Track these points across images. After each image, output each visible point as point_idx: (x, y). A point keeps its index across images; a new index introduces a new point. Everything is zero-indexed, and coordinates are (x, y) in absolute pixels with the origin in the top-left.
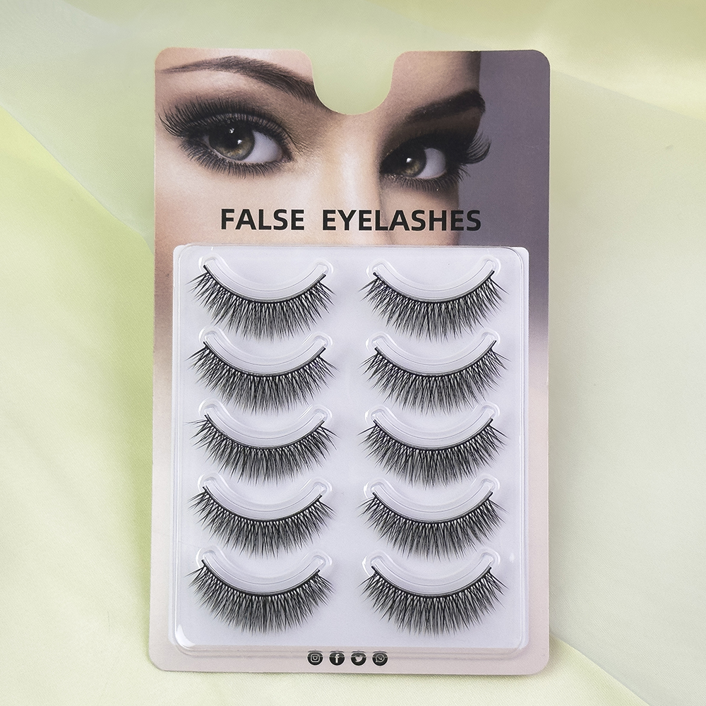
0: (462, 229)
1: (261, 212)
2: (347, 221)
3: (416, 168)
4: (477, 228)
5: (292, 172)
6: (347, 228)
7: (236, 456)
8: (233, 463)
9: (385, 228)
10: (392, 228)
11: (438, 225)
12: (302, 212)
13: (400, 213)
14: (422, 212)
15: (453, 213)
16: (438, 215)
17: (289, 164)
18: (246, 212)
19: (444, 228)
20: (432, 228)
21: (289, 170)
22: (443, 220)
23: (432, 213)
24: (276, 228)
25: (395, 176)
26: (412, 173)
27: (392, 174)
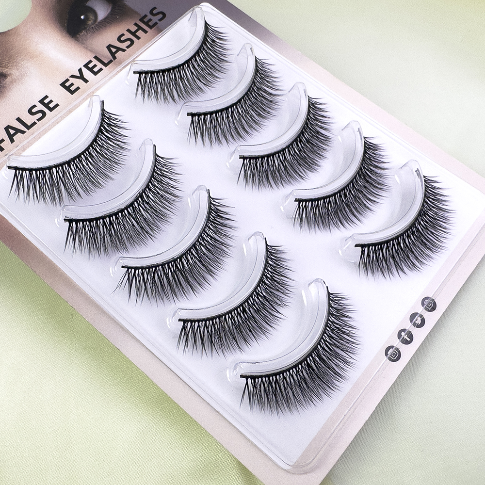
25: (84, 32)
26: (92, 21)
27: (81, 32)
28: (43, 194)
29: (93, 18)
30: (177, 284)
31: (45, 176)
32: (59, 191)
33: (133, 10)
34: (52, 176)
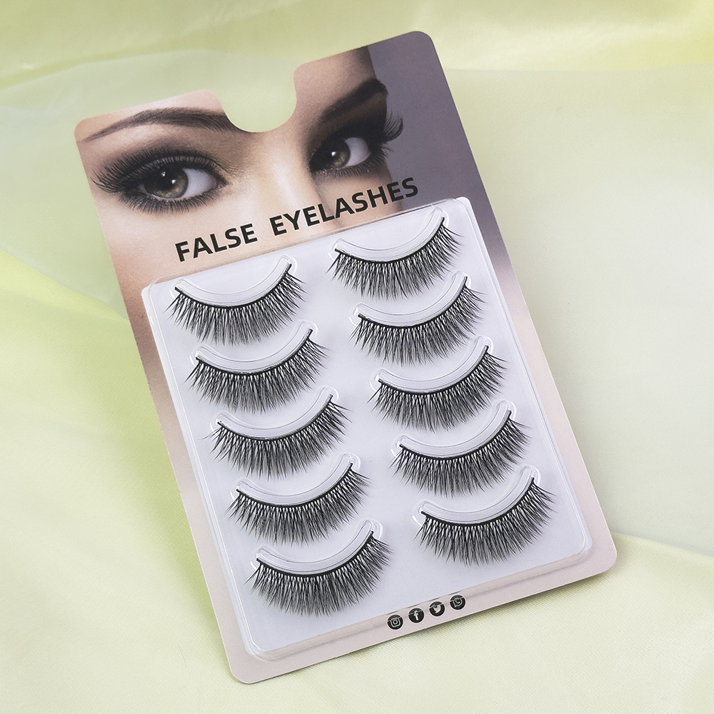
0: (402, 197)
1: (213, 236)
2: (294, 221)
3: (342, 158)
4: (416, 192)
5: (231, 194)
6: (296, 227)
7: (259, 456)
8: (258, 464)
9: (332, 218)
10: (338, 216)
11: (379, 201)
12: (250, 225)
13: (340, 201)
14: (361, 194)
15: (389, 187)
16: (376, 192)
17: (226, 188)
18: (198, 240)
19: (385, 202)
20: (374, 205)
21: (227, 193)
22: (382, 194)
23: (369, 192)
24: (230, 246)
25: (325, 171)
26: (340, 163)
27: (322, 170)
28: (194, 323)
29: (343, 160)
30: (258, 462)
31: (202, 310)
32: (209, 328)
33: (388, 171)
34: (208, 313)
